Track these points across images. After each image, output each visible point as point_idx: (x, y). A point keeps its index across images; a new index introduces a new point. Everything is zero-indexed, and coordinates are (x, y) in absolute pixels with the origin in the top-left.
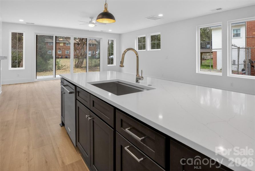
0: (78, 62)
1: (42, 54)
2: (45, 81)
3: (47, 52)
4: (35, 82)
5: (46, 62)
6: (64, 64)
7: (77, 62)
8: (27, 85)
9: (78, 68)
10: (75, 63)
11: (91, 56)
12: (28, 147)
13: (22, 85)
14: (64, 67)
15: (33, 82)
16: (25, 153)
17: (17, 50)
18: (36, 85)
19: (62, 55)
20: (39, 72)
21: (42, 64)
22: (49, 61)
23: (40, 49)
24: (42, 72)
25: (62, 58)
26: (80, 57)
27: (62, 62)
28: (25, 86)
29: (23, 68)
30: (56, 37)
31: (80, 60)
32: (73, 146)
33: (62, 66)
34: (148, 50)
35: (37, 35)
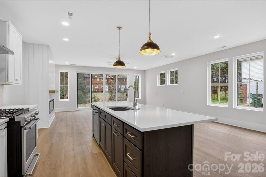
0: (112, 95)
1: (82, 88)
2: (83, 111)
3: (86, 86)
4: (77, 111)
5: (85, 96)
6: (99, 98)
7: (110, 96)
8: (72, 113)
9: (111, 101)
10: (109, 96)
11: (124, 90)
12: (73, 145)
13: (68, 112)
14: (100, 100)
15: (75, 111)
16: (72, 147)
17: (64, 86)
18: (77, 113)
19: (98, 90)
20: (80, 104)
21: (82, 97)
22: (87, 94)
23: (80, 84)
24: (82, 104)
25: (98, 92)
26: (113, 91)
27: (98, 95)
28: (70, 113)
29: (68, 100)
30: (92, 74)
31: (113, 94)
32: (97, 145)
33: (98, 99)
34: (168, 85)
35: (78, 74)
